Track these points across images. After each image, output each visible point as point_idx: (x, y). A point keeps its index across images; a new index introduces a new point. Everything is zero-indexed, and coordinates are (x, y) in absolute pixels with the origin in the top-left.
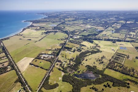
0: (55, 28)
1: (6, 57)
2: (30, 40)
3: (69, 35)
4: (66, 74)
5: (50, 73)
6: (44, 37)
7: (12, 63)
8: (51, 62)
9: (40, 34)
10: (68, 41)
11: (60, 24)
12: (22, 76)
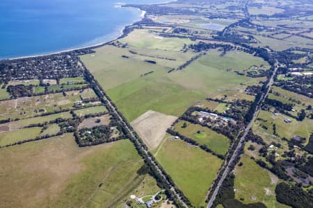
0: (220, 36)
1: (100, 102)
2: (154, 63)
3: (272, 64)
4: (287, 182)
5: (232, 168)
6: (192, 60)
7: (119, 120)
8: (232, 138)
9: (178, 49)
10: (272, 80)
11: (236, 24)
12: (153, 159)
